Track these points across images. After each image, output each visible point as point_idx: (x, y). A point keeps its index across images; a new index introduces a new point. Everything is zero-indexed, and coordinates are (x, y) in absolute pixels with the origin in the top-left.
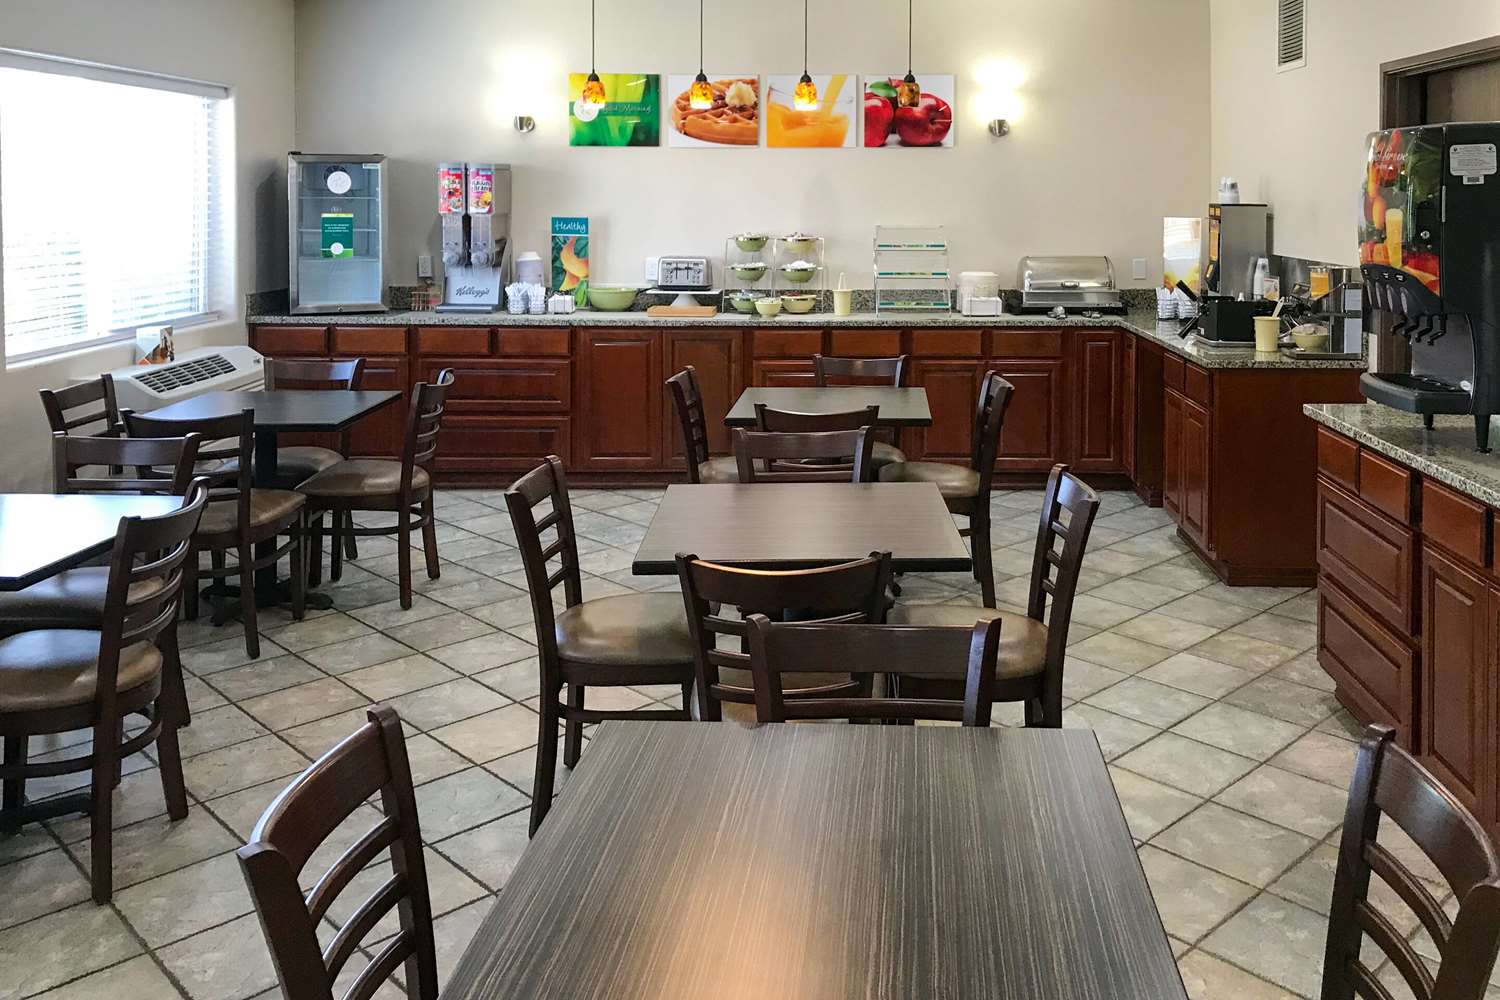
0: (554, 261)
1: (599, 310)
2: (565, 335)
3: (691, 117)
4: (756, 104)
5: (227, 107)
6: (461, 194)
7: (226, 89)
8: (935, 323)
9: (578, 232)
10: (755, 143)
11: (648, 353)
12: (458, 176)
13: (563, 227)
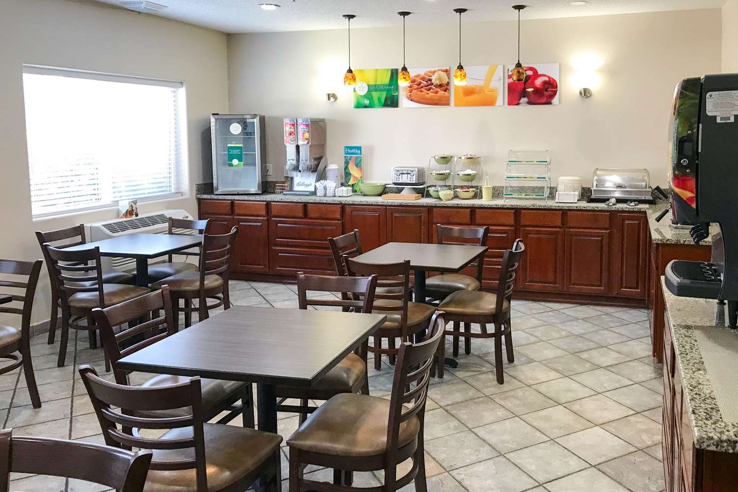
0: (345, 170)
1: (365, 195)
2: (339, 208)
3: (414, 91)
4: (448, 83)
5: (182, 92)
6: (295, 134)
7: (181, 83)
8: (534, 206)
9: (356, 154)
10: (448, 104)
11: (379, 218)
12: (293, 125)
13: (350, 151)
